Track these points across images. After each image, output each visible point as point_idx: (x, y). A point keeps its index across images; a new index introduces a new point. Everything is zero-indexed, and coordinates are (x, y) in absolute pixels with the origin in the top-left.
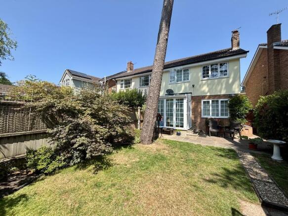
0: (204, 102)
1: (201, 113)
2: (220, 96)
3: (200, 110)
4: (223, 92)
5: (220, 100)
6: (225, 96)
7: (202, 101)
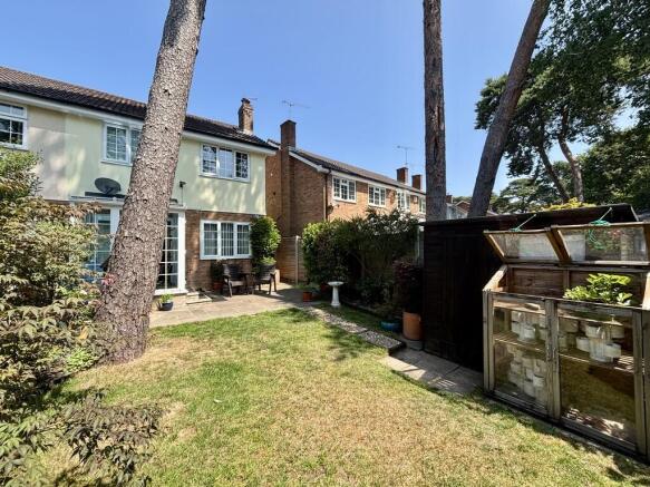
0: (206, 225)
1: (199, 249)
2: (236, 216)
3: (196, 243)
4: (242, 210)
5: (236, 224)
6: (244, 217)
7: (203, 222)
